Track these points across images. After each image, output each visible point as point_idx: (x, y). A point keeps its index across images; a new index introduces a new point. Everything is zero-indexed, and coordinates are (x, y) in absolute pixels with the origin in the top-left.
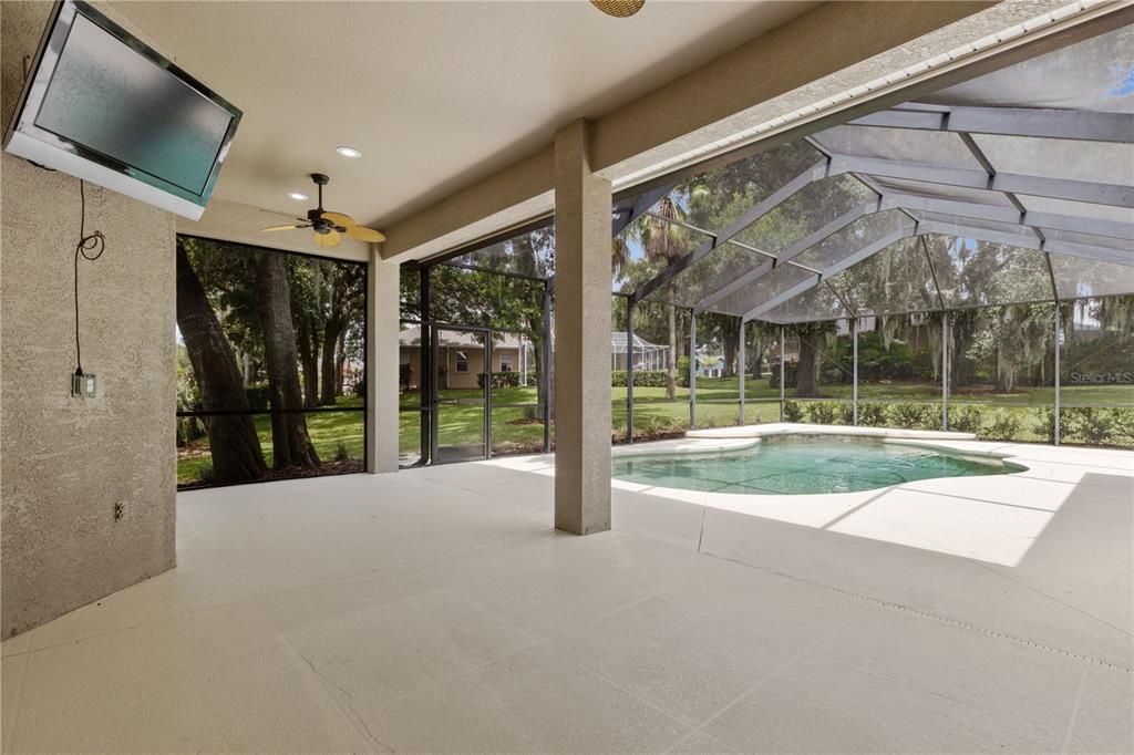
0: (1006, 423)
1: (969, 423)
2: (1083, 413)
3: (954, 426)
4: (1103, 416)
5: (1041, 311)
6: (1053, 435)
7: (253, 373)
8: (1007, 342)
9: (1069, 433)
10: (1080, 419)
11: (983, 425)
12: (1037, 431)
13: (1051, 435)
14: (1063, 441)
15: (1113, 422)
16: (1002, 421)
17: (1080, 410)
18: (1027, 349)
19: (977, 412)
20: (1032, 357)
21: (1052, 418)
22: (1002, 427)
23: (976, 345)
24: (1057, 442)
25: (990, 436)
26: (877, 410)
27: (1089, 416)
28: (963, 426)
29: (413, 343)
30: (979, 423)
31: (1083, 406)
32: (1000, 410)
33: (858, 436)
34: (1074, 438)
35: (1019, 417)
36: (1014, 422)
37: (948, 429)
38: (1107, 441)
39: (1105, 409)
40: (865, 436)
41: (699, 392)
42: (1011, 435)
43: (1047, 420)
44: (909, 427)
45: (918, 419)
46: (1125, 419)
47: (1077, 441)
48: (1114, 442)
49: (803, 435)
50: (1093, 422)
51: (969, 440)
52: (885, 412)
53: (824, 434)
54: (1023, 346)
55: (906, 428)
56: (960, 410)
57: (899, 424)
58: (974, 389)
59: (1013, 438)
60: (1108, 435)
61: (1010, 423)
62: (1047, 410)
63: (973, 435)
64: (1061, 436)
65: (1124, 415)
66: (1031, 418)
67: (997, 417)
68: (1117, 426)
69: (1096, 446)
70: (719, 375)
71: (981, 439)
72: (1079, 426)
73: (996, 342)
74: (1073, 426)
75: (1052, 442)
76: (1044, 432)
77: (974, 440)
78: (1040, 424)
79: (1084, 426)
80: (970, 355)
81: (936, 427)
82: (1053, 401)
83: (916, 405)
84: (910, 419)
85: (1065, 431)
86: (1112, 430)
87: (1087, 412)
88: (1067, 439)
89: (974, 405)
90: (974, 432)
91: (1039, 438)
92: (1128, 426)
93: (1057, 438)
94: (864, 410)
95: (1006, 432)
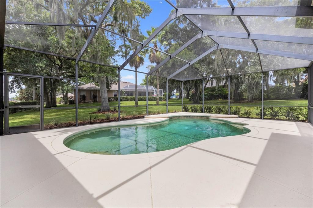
0: (248, 112)
1: (237, 112)
2: (271, 108)
3: (232, 113)
4: (276, 109)
5: (258, 78)
6: (261, 115)
7: (36, 97)
8: (249, 87)
9: (266, 115)
10: (270, 110)
11: (241, 113)
12: (257, 114)
13: (261, 116)
14: (264, 118)
15: (279, 112)
16: (246, 111)
17: (269, 108)
18: (255, 89)
19: (239, 109)
20: (256, 92)
21: (261, 110)
22: (246, 113)
23: (241, 88)
24: (262, 118)
25: (243, 116)
26: (210, 108)
27: (272, 110)
28: (235, 113)
29: (87, 88)
30: (240, 112)
31: (270, 106)
32: (246, 108)
33: (202, 117)
34: (268, 117)
35: (251, 110)
36: (250, 112)
37: (230, 114)
38: (278, 118)
39: (277, 107)
40: (204, 117)
41: (169, 102)
42: (249, 116)
43: (259, 111)
44: (219, 113)
45: (222, 111)
46: (283, 110)
47: (269, 118)
48: (280, 118)
49: (185, 116)
50: (274, 111)
51: (236, 117)
52: (212, 109)
53: (191, 116)
54: (253, 88)
55: (218, 114)
56: (234, 108)
57: (216, 112)
58: (242, 101)
59: (250, 117)
60: (278, 116)
61: (249, 112)
62: (260, 108)
63: (237, 116)
64: (264, 116)
65: (283, 109)
66: (255, 110)
67: (245, 110)
68: (281, 113)
69: (274, 119)
70: (178, 98)
71: (240, 117)
72: (269, 113)
73: (246, 87)
74: (267, 113)
75: (261, 118)
76: (259, 115)
77: (238, 117)
78: (258, 112)
79: (271, 113)
80: (239, 91)
81: (227, 114)
82: (261, 105)
83: (221, 106)
84: (219, 111)
85: (265, 114)
86: (279, 114)
87: (272, 108)
88: (266, 117)
89: (238, 106)
90: (238, 115)
91: (257, 117)
92: (284, 113)
93: (263, 117)
94: (206, 108)
95: (247, 115)
